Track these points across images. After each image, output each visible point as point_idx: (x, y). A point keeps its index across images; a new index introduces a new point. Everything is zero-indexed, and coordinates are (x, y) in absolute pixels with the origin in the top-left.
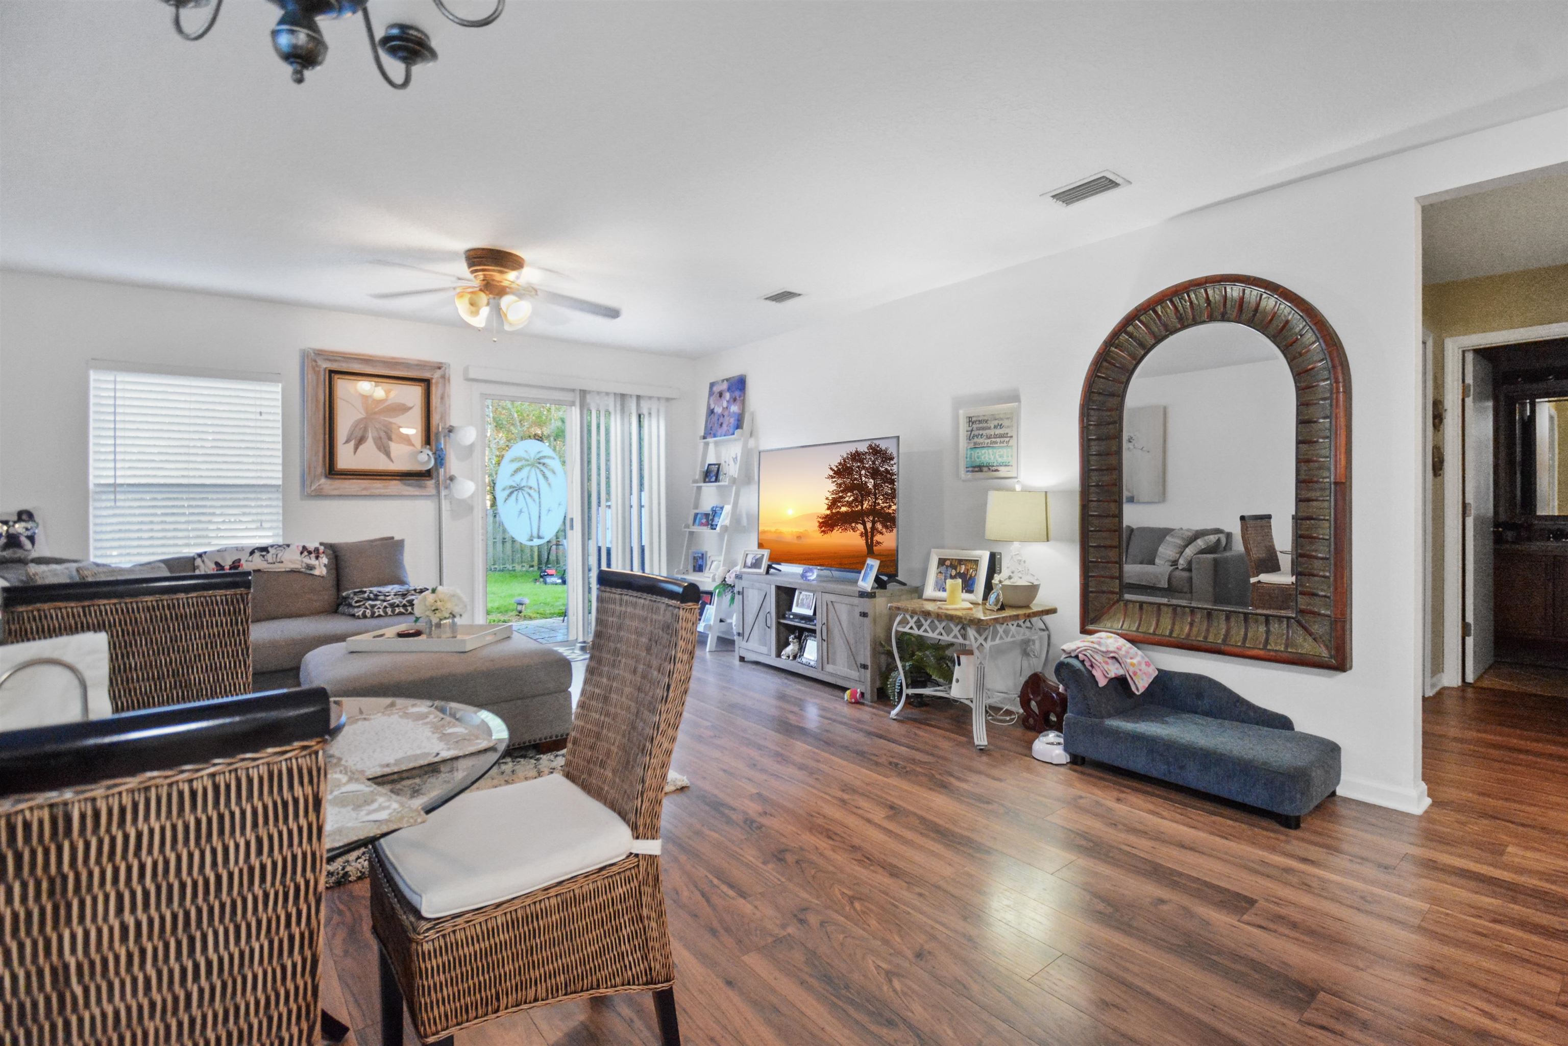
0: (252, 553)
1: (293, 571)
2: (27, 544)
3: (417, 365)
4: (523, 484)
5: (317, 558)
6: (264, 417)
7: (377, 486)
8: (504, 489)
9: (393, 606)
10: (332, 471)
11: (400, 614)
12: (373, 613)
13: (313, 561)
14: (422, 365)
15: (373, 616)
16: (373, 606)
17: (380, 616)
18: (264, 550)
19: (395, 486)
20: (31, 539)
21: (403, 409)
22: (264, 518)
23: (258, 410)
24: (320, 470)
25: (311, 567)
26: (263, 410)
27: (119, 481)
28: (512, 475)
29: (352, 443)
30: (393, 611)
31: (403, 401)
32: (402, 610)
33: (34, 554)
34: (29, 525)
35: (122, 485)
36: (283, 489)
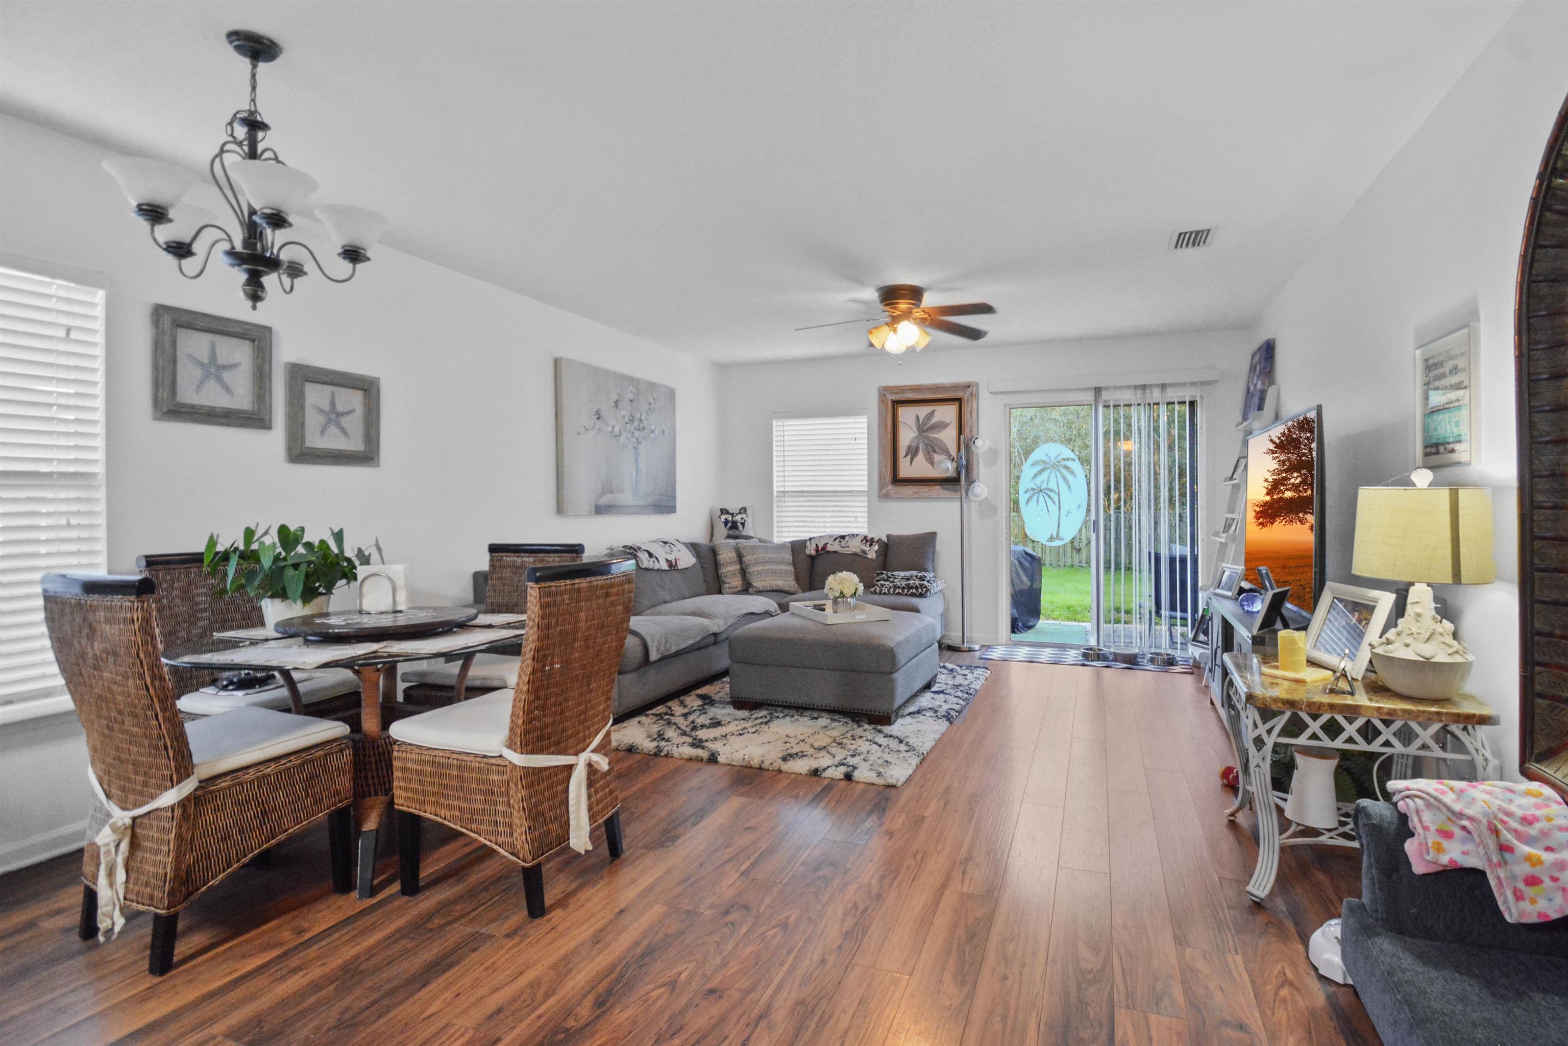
0: (835, 539)
1: (854, 554)
2: (740, 526)
3: (952, 387)
4: (1044, 486)
5: (871, 545)
6: (858, 441)
7: (924, 490)
8: (1026, 492)
9: (895, 587)
10: (897, 480)
11: (899, 594)
12: (881, 590)
13: (867, 548)
14: (956, 387)
15: (880, 593)
16: (882, 585)
17: (885, 593)
18: (843, 537)
19: (937, 490)
20: (743, 524)
21: (942, 426)
22: (859, 514)
23: (854, 436)
24: (888, 478)
25: (864, 552)
26: (857, 436)
27: (786, 489)
28: (1034, 478)
29: (909, 456)
30: (894, 591)
31: (943, 419)
32: (914, 591)
33: (744, 534)
34: (744, 516)
35: (788, 492)
36: (868, 493)
